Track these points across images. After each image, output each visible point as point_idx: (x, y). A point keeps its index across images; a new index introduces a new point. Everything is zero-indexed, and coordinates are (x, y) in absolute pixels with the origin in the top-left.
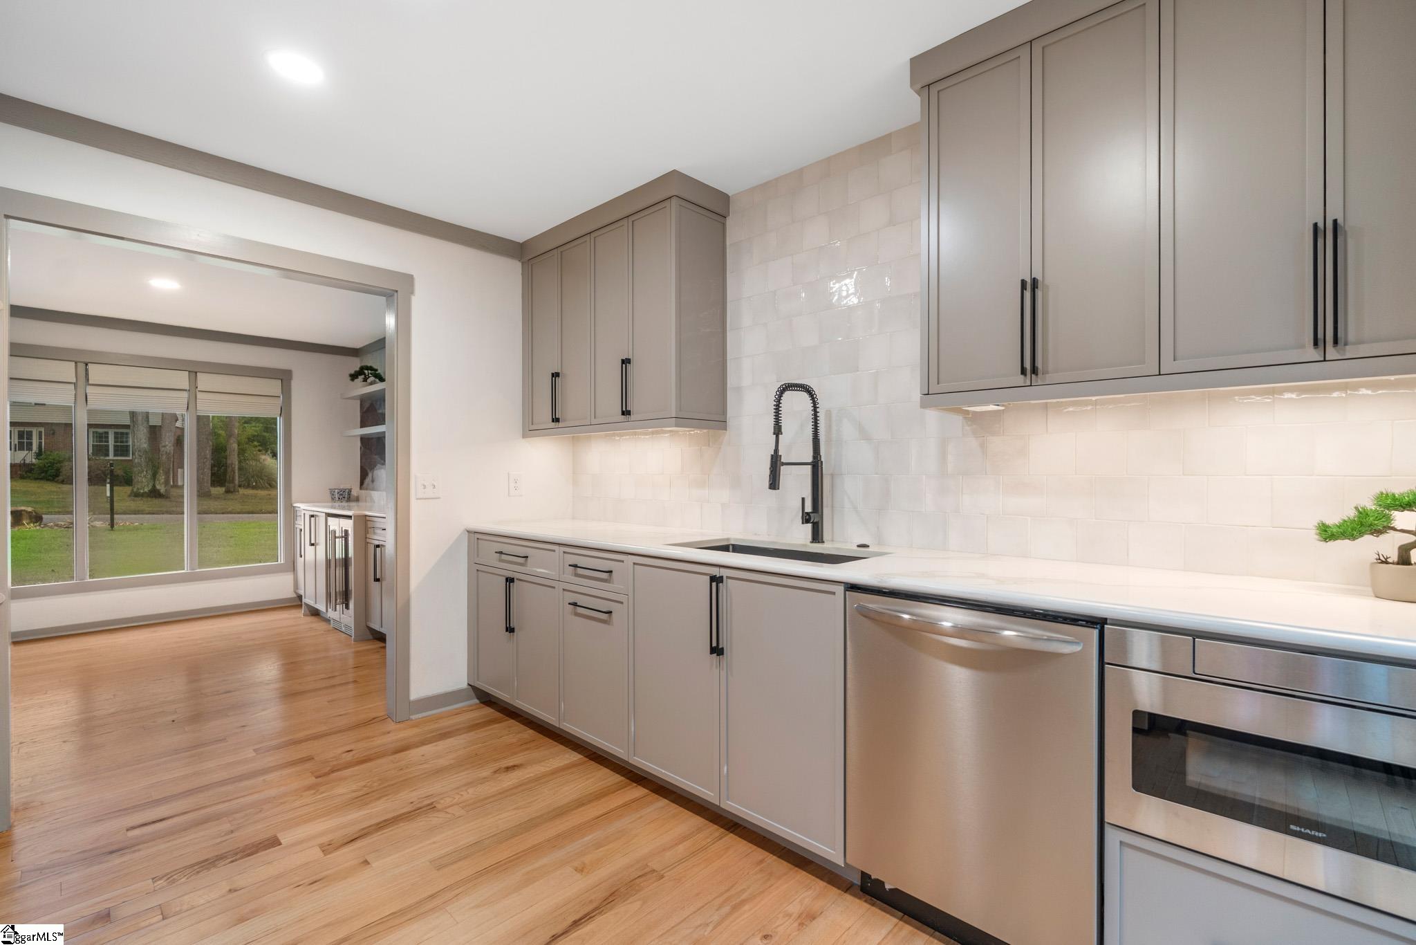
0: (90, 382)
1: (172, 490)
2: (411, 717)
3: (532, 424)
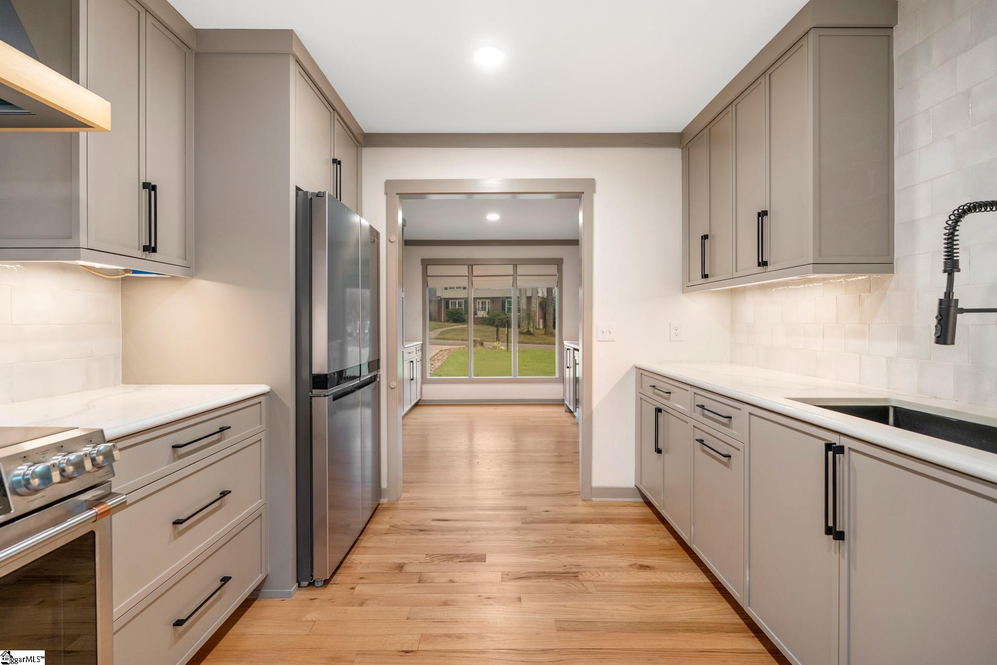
0: (474, 275)
1: (536, 331)
2: (592, 499)
3: (689, 281)
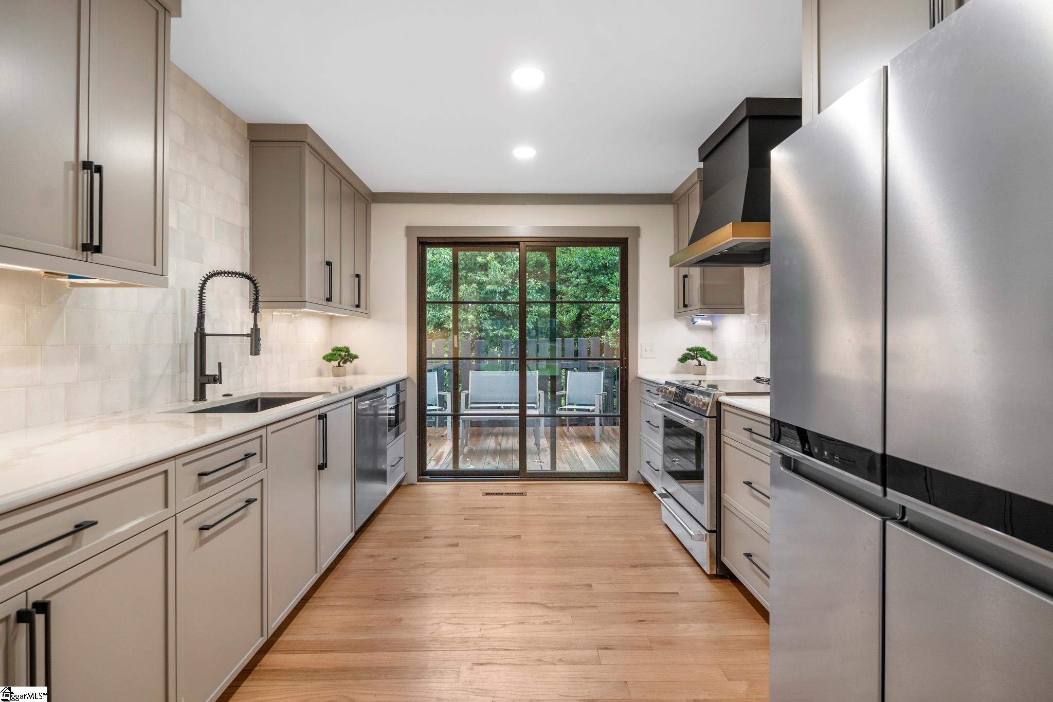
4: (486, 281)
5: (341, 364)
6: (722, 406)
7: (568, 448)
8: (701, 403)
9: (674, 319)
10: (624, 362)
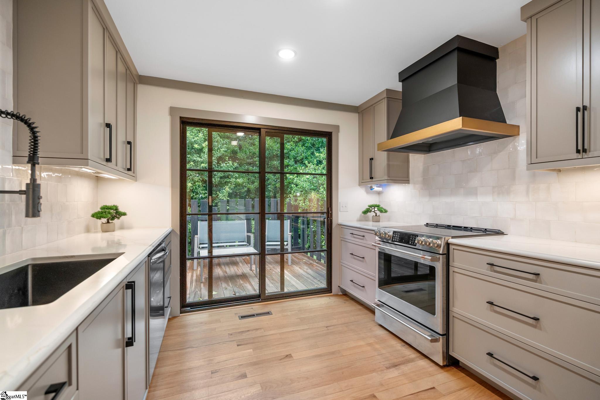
4: (200, 160)
5: (110, 221)
6: (450, 246)
7: (274, 271)
8: (436, 245)
9: (359, 187)
10: (330, 214)
